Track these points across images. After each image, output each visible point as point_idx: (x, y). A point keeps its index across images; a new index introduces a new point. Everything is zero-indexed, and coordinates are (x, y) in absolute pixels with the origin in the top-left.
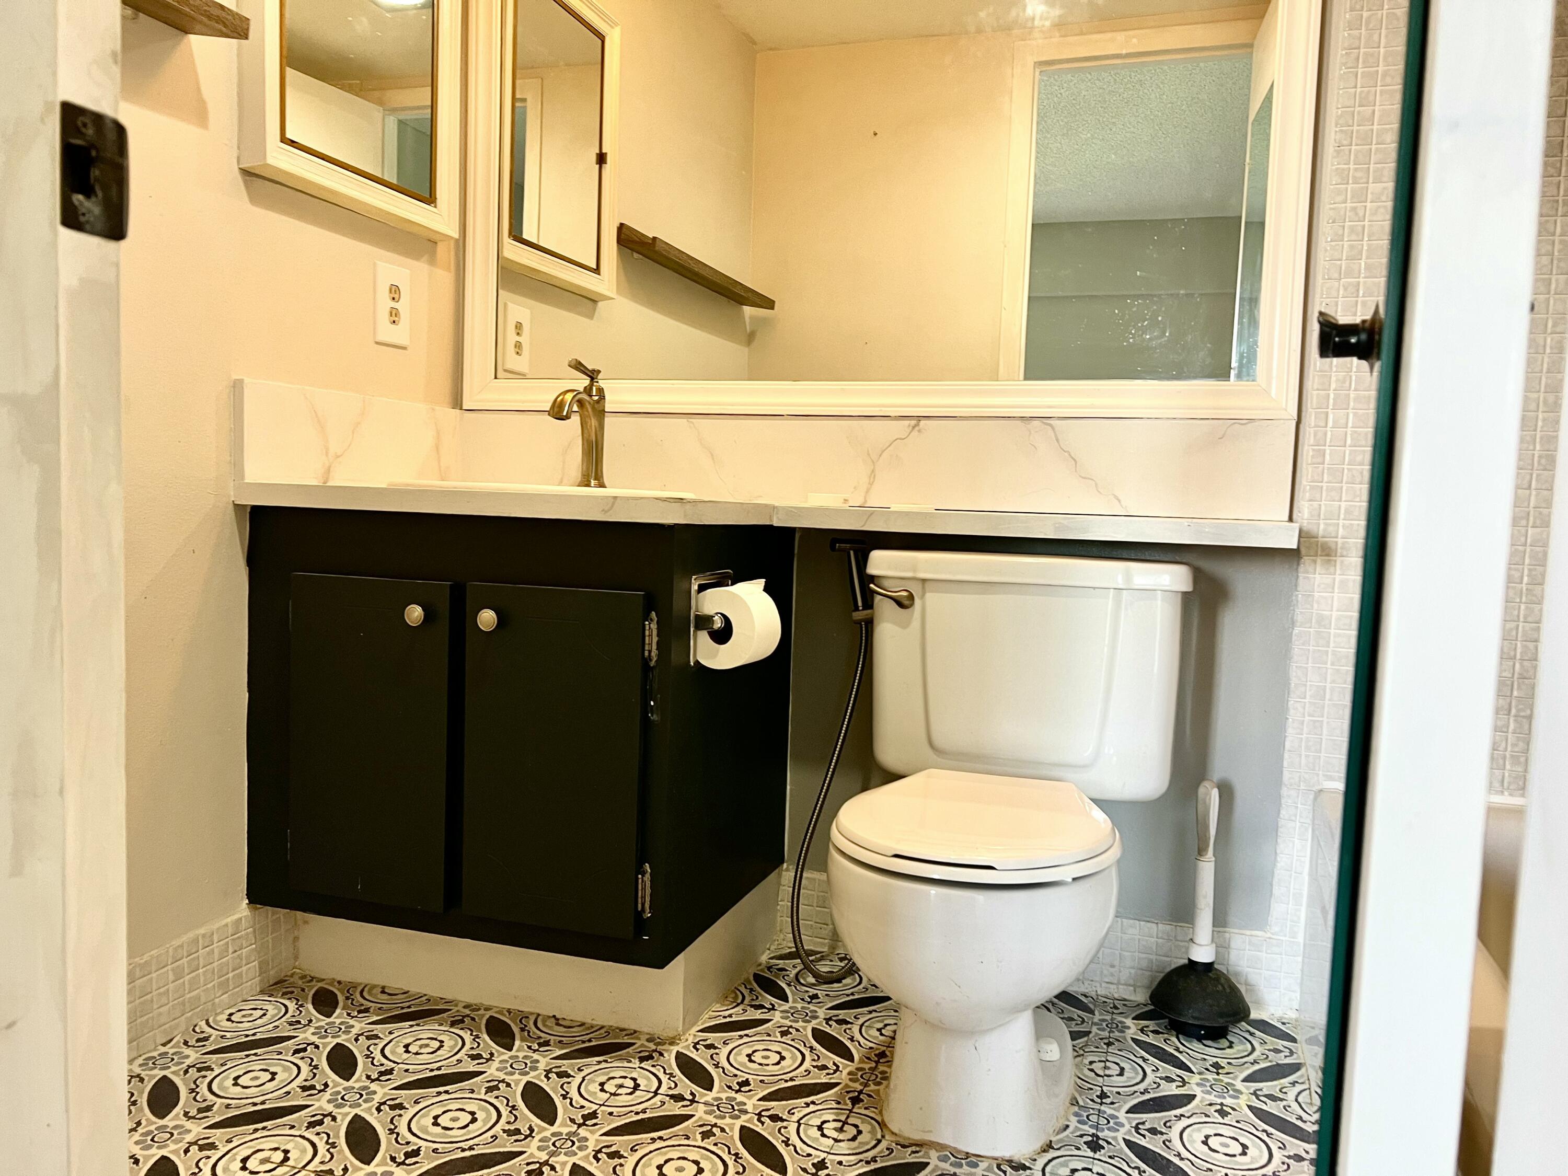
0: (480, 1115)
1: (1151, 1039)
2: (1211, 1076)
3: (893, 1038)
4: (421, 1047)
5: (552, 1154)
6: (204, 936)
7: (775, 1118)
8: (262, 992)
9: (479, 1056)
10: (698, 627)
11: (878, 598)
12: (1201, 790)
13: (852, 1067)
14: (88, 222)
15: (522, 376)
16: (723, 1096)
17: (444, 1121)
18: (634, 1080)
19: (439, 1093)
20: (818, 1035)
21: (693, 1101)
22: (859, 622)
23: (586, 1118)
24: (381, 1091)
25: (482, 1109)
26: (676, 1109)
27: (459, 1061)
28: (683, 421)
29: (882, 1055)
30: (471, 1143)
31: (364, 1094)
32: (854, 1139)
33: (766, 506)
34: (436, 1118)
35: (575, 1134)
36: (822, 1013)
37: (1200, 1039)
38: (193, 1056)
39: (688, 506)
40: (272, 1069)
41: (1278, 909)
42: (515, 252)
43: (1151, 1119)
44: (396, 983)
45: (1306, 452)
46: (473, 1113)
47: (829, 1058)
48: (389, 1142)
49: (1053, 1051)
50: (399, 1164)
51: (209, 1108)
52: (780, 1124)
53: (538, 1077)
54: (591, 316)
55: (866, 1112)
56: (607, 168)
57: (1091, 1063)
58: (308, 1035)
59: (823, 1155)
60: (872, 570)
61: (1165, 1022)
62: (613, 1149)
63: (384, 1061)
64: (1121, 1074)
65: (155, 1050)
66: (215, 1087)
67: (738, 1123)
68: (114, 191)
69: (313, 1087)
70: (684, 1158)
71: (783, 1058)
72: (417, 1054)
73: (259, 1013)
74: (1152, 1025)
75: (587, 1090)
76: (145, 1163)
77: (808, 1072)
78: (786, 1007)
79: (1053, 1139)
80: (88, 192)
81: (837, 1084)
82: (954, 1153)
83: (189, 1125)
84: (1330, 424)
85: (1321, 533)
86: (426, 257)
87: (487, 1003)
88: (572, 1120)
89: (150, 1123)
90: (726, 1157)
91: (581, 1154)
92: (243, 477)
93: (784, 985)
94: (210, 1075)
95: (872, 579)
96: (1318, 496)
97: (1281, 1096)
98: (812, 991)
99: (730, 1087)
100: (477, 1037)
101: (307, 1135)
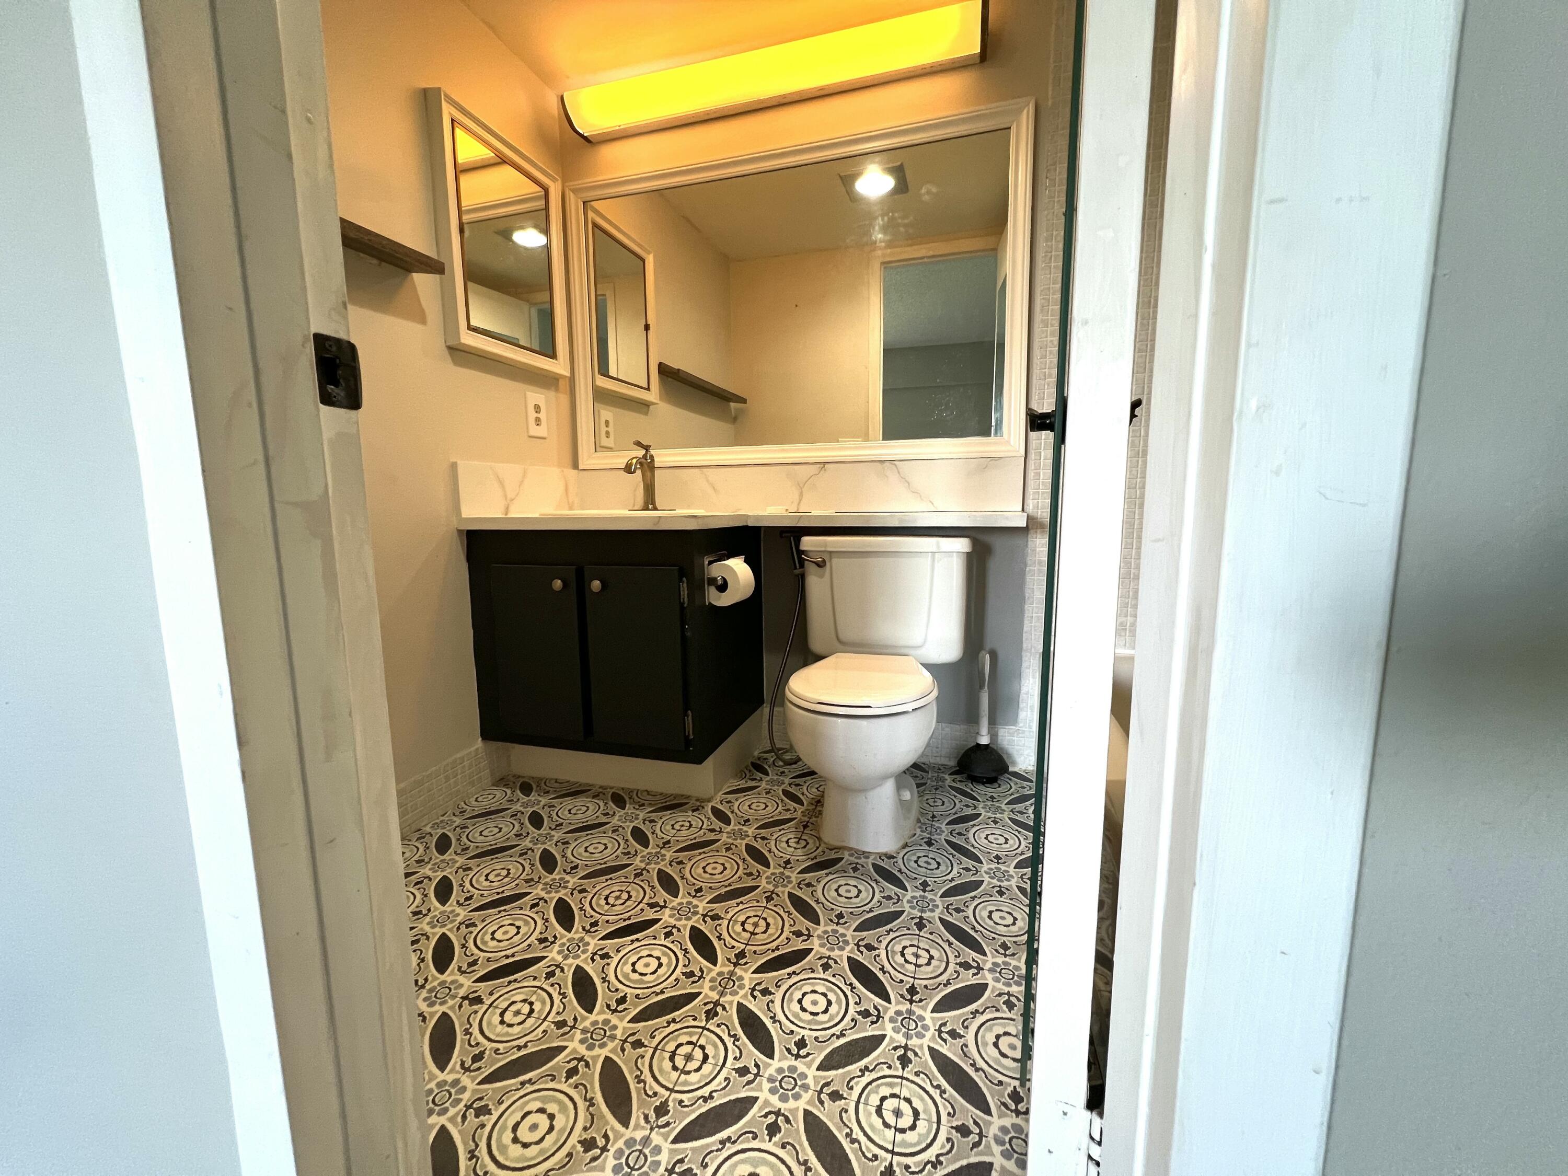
0: (609, 846)
1: (958, 785)
2: (989, 803)
3: (823, 792)
4: (577, 810)
5: (648, 864)
6: (460, 758)
7: (763, 838)
8: (493, 785)
9: (608, 814)
10: (709, 584)
11: (806, 563)
12: (981, 655)
13: (803, 809)
14: (338, 401)
15: (610, 449)
16: (736, 828)
17: (590, 849)
18: (689, 822)
19: (587, 835)
20: (785, 793)
21: (720, 832)
22: (797, 576)
23: (665, 843)
24: (557, 835)
25: (610, 842)
26: (712, 836)
27: (597, 817)
28: (697, 470)
29: (819, 801)
30: (605, 860)
31: (548, 837)
32: (805, 847)
33: (744, 515)
34: (586, 848)
35: (659, 852)
36: (787, 781)
37: (983, 784)
38: (458, 821)
39: (699, 520)
40: (500, 826)
41: (1022, 715)
42: (602, 382)
43: (958, 827)
44: (562, 777)
45: (1031, 474)
46: (605, 845)
47: (792, 805)
48: (562, 861)
49: (907, 795)
50: (568, 874)
51: (467, 849)
52: (766, 841)
53: (639, 823)
54: (646, 414)
55: (811, 832)
56: (651, 332)
57: (927, 800)
58: (518, 807)
59: (789, 857)
60: (803, 548)
61: (965, 775)
62: (679, 860)
63: (558, 819)
64: (943, 804)
65: (438, 819)
66: (470, 837)
67: (744, 842)
68: (352, 382)
69: (521, 835)
70: (717, 863)
71: (767, 806)
72: (575, 814)
73: (491, 796)
74: (958, 777)
75: (665, 829)
76: (435, 880)
77: (780, 813)
78: (768, 778)
79: (908, 841)
80: (336, 384)
81: (795, 819)
82: (857, 851)
83: (457, 858)
84: (1042, 458)
85: (1039, 517)
86: (553, 388)
87: (612, 785)
88: (658, 846)
89: (437, 858)
90: (738, 861)
91: (663, 863)
92: (461, 515)
93: (767, 767)
94: (467, 831)
95: (803, 552)
96: (1037, 496)
97: (1025, 811)
98: (781, 770)
99: (739, 823)
100: (606, 803)
101: (518, 860)
